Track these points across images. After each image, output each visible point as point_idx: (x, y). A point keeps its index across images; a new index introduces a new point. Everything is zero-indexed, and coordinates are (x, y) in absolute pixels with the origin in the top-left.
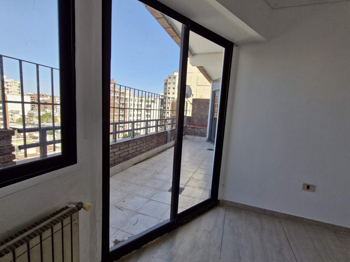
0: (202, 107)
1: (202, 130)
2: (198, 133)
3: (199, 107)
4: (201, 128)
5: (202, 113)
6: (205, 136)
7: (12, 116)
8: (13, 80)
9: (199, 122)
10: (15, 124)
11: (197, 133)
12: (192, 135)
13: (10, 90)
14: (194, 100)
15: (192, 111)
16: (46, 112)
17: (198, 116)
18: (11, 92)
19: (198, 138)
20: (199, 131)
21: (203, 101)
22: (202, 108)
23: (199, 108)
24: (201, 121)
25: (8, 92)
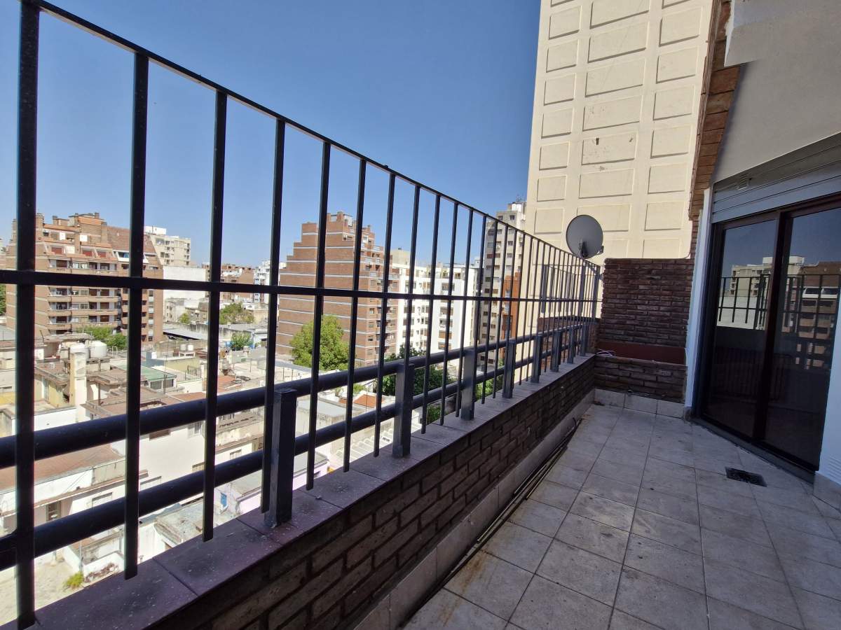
1: (661, 371)
2: (647, 384)
3: (634, 287)
4: (657, 366)
5: (644, 307)
6: (678, 398)
7: (171, 309)
8: (178, 237)
10: (175, 326)
11: (642, 383)
12: (618, 389)
13: (171, 258)
14: (611, 263)
15: (603, 301)
16: (233, 300)
17: (628, 319)
18: (172, 261)
19: (642, 403)
20: (649, 377)
22: (642, 292)
23: (632, 292)
24: (641, 336)
25: (168, 261)
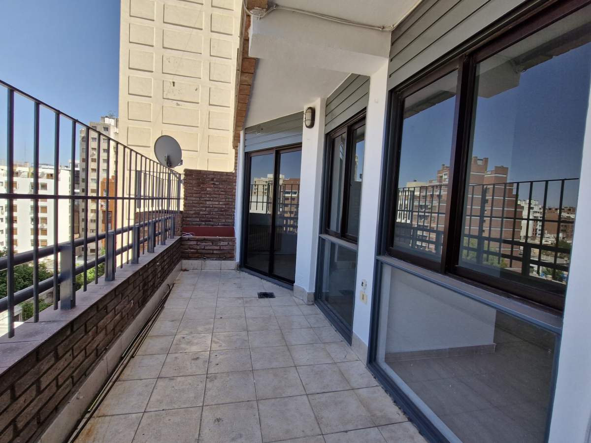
0: (208, 189)
1: (222, 243)
2: (215, 252)
3: (204, 189)
4: (220, 240)
5: (210, 203)
6: (232, 258)
9: (204, 223)
11: (212, 252)
12: (197, 258)
14: (188, 173)
15: (184, 199)
17: (201, 210)
19: (212, 265)
20: (215, 247)
21: (213, 176)
22: (209, 192)
23: (203, 192)
24: (210, 221)
